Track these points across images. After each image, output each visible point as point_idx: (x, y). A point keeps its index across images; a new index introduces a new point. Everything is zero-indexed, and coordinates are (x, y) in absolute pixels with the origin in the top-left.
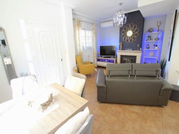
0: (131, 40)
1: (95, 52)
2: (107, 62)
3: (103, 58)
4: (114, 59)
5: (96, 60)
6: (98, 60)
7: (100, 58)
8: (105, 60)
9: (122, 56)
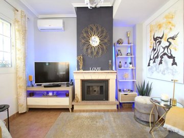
0: (98, 53)
1: (22, 75)
2: (53, 96)
3: (42, 89)
4: (70, 89)
5: (23, 94)
6: (31, 94)
7: (36, 89)
8: (48, 92)
9: (83, 82)
